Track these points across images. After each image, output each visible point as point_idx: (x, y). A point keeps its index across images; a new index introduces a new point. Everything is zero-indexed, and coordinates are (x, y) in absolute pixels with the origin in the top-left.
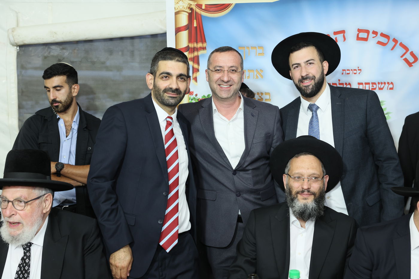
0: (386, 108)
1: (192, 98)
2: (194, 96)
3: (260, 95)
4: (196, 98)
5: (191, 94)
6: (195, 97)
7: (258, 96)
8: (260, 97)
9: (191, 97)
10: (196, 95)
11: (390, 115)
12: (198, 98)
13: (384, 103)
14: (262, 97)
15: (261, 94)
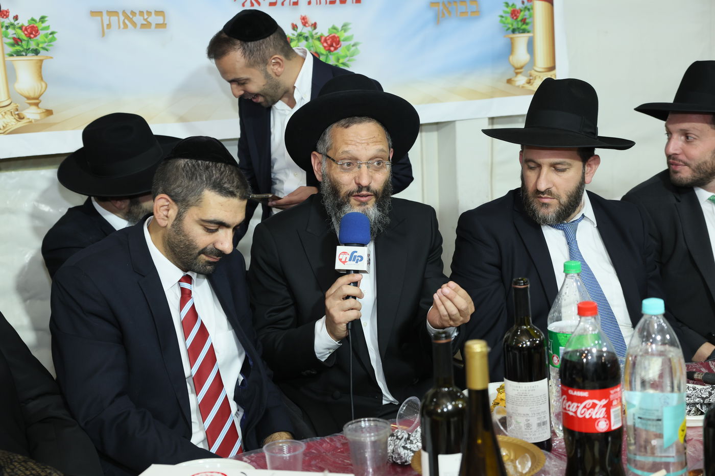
0: (353, 36)
1: (7, 25)
2: (11, 19)
3: (146, 17)
4: (16, 23)
5: (4, 15)
6: (12, 21)
7: (142, 18)
8: (145, 20)
9: (4, 22)
10: (16, 18)
11: (358, 47)
12: (20, 25)
13: (349, 27)
14: (149, 20)
15: (147, 15)
